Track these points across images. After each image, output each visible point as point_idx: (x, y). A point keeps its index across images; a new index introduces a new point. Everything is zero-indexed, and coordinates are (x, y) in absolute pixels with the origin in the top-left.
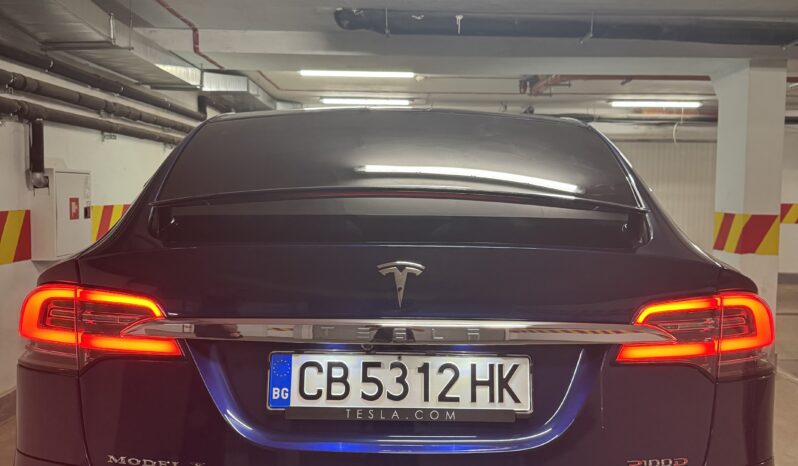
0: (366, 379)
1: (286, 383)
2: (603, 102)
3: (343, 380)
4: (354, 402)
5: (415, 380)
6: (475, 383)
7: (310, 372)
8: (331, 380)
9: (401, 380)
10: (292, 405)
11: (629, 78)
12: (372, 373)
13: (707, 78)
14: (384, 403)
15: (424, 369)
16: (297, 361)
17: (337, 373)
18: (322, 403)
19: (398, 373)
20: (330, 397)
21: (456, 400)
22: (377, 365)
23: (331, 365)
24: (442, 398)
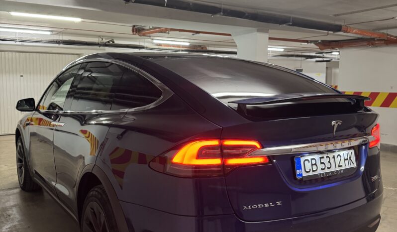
0: (321, 163)
1: (300, 168)
2: (150, 40)
3: (315, 164)
4: (319, 172)
5: (332, 161)
6: (345, 160)
7: (306, 162)
8: (312, 165)
9: (329, 162)
10: (303, 176)
11: (198, 32)
12: (322, 160)
13: (230, 35)
14: (327, 171)
15: (334, 157)
16: (302, 159)
17: (314, 162)
18: (311, 173)
19: (328, 159)
20: (313, 171)
21: (342, 166)
22: (323, 158)
23: (312, 159)
24: (339, 166)
